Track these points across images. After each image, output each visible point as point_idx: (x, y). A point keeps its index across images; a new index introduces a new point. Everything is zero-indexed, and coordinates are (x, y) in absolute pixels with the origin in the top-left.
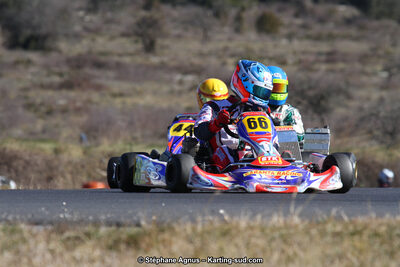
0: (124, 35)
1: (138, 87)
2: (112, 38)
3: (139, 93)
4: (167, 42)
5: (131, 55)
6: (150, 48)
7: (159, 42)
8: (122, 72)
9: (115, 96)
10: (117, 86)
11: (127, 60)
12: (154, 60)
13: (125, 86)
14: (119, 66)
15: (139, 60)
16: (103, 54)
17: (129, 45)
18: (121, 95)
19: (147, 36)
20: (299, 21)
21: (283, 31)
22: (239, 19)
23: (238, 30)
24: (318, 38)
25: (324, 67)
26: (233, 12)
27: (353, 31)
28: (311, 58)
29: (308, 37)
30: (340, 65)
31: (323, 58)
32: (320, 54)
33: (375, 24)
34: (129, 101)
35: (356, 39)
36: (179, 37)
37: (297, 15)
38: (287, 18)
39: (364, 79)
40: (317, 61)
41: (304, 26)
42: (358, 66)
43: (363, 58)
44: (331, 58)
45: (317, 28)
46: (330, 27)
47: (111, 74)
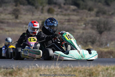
0: (9, 14)
1: (13, 29)
2: (6, 14)
3: (14, 31)
4: (22, 16)
5: (11, 19)
6: (17, 17)
7: (19, 16)
8: (9, 24)
9: (6, 31)
10: (7, 28)
11: (10, 21)
12: (18, 21)
13: (10, 28)
14: (8, 23)
15: (14, 21)
16: (3, 19)
17: (11, 17)
18: (8, 31)
19: (16, 14)
20: (60, 10)
21: (55, 13)
22: (42, 9)
23: (42, 12)
24: (65, 15)
25: (67, 23)
26: (41, 7)
27: (75, 13)
28: (63, 21)
29: (62, 15)
30: (71, 23)
31: (66, 21)
32: (66, 19)
33: (82, 11)
34: (11, 33)
35: (76, 15)
36: (25, 14)
37: (59, 8)
38: (56, 9)
39: (78, 27)
40: (65, 22)
41: (61, 12)
42: (76, 23)
43: (78, 21)
44: (69, 21)
45: (65, 12)
46: (68, 12)
47: (5, 25)
